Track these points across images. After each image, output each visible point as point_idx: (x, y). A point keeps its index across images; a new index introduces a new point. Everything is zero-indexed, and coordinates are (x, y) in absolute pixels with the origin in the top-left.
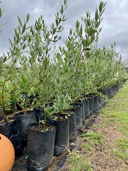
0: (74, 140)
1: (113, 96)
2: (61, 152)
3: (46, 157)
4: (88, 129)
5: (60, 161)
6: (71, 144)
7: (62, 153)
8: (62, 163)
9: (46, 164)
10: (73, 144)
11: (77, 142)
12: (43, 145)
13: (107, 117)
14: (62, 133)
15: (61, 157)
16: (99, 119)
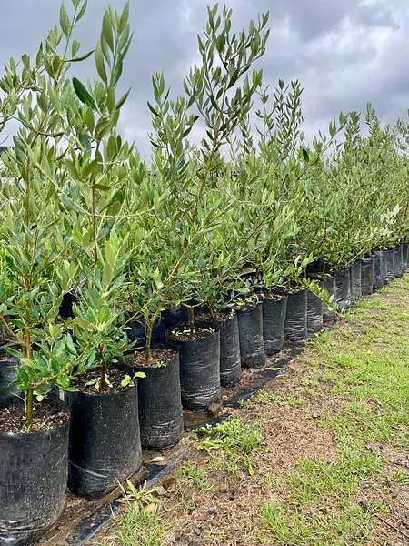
0: (166, 445)
1: (386, 283)
2: (100, 489)
3: (27, 509)
4: (236, 406)
5: (91, 516)
6: (154, 460)
7: (104, 490)
8: (92, 525)
9: (28, 529)
10: (159, 459)
11: (176, 454)
12: (15, 477)
13: (322, 367)
14: (104, 433)
15: (98, 503)
16: (292, 371)
